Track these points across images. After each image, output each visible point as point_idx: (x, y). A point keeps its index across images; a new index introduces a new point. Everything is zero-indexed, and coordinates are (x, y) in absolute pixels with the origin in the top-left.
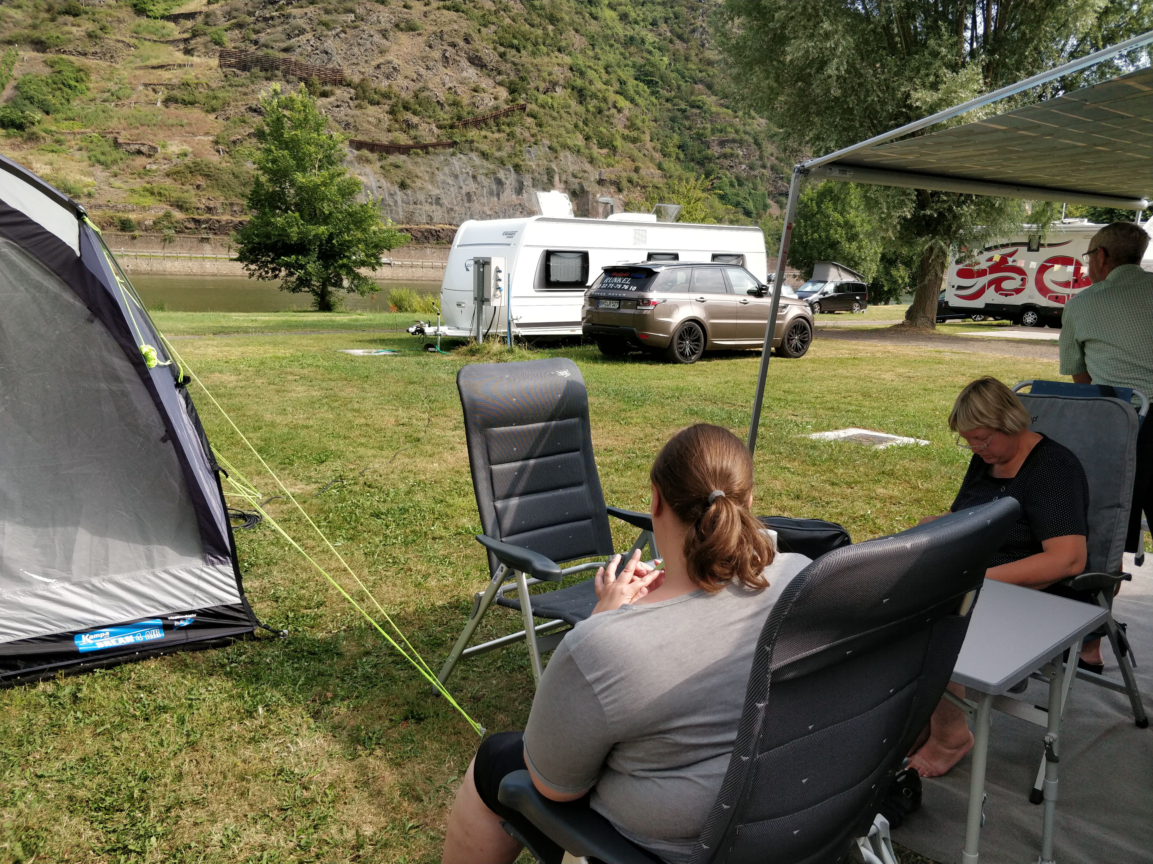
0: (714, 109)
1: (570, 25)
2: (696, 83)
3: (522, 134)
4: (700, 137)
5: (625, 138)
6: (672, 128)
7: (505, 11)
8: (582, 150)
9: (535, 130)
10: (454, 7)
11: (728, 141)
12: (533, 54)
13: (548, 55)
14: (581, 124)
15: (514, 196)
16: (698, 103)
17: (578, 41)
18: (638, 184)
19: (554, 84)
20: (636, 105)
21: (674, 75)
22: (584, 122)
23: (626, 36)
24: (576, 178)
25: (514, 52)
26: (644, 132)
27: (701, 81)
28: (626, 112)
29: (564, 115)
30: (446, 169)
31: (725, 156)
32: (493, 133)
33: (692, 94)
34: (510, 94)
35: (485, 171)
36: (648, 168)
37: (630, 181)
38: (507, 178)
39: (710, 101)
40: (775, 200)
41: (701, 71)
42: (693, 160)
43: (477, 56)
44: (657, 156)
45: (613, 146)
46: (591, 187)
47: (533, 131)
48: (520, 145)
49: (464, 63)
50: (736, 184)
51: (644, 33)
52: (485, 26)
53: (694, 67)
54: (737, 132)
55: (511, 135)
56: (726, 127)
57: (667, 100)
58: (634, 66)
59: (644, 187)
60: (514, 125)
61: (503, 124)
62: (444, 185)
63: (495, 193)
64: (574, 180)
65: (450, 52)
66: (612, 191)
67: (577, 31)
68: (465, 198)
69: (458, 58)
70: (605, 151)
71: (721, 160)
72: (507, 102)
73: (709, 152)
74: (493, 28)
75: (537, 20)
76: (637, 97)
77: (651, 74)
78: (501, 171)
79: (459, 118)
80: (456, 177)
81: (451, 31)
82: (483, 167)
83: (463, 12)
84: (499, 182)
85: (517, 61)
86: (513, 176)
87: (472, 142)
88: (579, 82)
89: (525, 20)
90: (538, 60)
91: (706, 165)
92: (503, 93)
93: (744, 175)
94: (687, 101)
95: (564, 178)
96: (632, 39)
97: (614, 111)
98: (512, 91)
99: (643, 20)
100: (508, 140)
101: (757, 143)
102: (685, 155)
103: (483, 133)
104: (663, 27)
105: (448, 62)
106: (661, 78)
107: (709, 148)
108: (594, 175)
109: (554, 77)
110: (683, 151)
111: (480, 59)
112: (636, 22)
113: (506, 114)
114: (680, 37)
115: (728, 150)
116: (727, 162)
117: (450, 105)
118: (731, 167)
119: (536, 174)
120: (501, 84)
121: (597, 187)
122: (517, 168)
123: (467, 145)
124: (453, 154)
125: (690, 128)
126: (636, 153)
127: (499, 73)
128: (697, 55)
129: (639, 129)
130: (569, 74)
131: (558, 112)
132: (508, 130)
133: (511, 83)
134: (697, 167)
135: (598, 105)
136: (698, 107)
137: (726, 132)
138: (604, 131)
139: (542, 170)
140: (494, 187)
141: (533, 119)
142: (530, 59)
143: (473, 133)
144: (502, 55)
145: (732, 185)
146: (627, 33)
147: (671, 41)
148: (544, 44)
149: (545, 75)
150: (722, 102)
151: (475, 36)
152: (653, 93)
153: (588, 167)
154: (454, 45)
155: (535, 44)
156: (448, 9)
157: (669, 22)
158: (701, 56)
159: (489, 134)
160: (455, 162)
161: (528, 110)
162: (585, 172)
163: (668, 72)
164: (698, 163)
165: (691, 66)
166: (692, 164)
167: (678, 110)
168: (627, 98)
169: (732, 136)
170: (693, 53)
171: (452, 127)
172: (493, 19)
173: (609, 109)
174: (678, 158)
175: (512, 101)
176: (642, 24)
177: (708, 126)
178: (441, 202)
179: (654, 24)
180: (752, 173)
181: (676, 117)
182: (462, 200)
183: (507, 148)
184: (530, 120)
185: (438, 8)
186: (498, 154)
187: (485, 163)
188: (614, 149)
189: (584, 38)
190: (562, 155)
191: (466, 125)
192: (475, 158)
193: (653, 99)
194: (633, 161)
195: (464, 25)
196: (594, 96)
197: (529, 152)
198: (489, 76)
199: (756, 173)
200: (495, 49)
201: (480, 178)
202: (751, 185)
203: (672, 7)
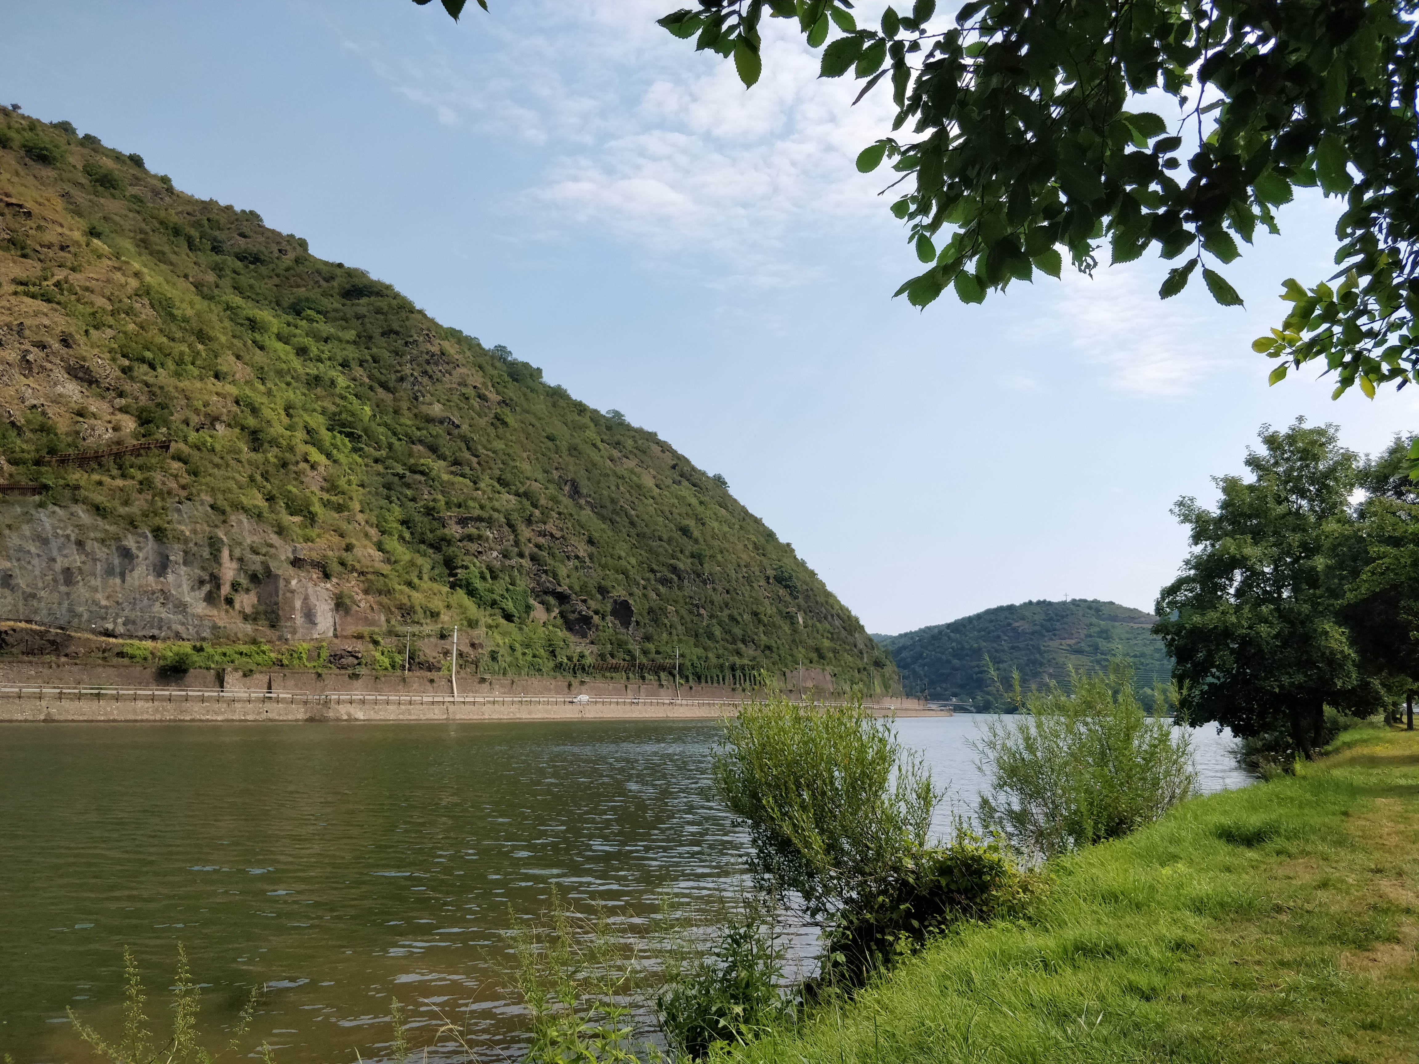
0: (445, 477)
1: (229, 348)
2: (413, 443)
3: (164, 483)
4: (429, 512)
5: (326, 504)
6: (388, 498)
7: (128, 314)
8: (265, 515)
9: (186, 479)
10: (42, 295)
11: (471, 519)
12: (178, 375)
13: (202, 379)
14: (259, 478)
15: (151, 578)
16: (421, 468)
17: (241, 371)
18: (353, 569)
19: (214, 419)
20: (335, 461)
21: (381, 429)
22: (262, 476)
23: (308, 374)
24: (258, 554)
25: (145, 368)
26: (351, 499)
27: (421, 442)
28: (321, 469)
29: (232, 463)
30: (26, 530)
31: (470, 538)
32: (113, 478)
33: (411, 455)
34: (142, 425)
35: (99, 535)
36: (365, 547)
37: (343, 564)
38: (139, 549)
39: (438, 467)
40: (538, 600)
41: (418, 429)
42: (423, 542)
43: (83, 367)
44: (373, 532)
45: (310, 512)
46: (282, 569)
47: (183, 481)
48: (163, 499)
49: (59, 374)
50: (488, 576)
51: (333, 373)
52: (96, 328)
53: (409, 422)
54: (482, 507)
55: (146, 484)
56: (465, 501)
57: (376, 461)
58: (323, 412)
59: (362, 573)
60: (150, 469)
61: (131, 467)
62: (21, 555)
63: (117, 570)
64: (254, 557)
65: (34, 355)
66: (315, 576)
67: (238, 357)
68: (61, 578)
69: (49, 366)
70: (297, 519)
71: (465, 543)
72: (135, 435)
73: (446, 531)
74: (110, 333)
75: (179, 335)
76: (335, 452)
77: (351, 425)
78: (130, 536)
79: (52, 451)
80: (45, 542)
81: (37, 326)
82: (96, 528)
83: (59, 303)
84: (126, 554)
85: (151, 380)
86: (151, 544)
87: (77, 487)
88: (251, 422)
89: (161, 330)
90: (184, 384)
91: (444, 548)
92: (129, 424)
93: (497, 564)
94: (405, 464)
95: (237, 553)
96: (317, 378)
97: (303, 465)
98: (144, 420)
99: (330, 359)
100: (140, 491)
101: (510, 525)
102: (412, 534)
103: (96, 477)
104: (358, 372)
105: (30, 370)
106: (366, 431)
107: (444, 526)
108: (285, 553)
109: (212, 409)
110: (408, 528)
111: (87, 371)
112: (320, 360)
113: (136, 452)
114: (384, 385)
115: (471, 530)
116: (473, 547)
117: (34, 431)
118: (480, 553)
119: (191, 545)
120: (123, 410)
121: (291, 571)
122: (159, 533)
123: (67, 492)
124: (41, 505)
125: (413, 500)
126: (344, 526)
127: (121, 395)
128: (409, 409)
129: (343, 493)
130: (235, 408)
131: (222, 458)
132: (139, 475)
133: (142, 410)
134: (431, 551)
135: (280, 454)
136: (422, 473)
137: (467, 507)
138: (294, 490)
139: (199, 538)
140: (116, 561)
141: (181, 464)
142: (173, 381)
143: (76, 476)
144: (124, 370)
145: (483, 578)
146: (308, 370)
147: (371, 388)
148: (193, 364)
149: (199, 404)
150: (453, 469)
151: (81, 339)
152: (355, 450)
153: (274, 539)
154: (42, 346)
155: (180, 362)
156: (33, 296)
157: (365, 364)
158: (416, 411)
159: (106, 479)
160: (44, 518)
161: (172, 450)
162: (271, 546)
163: (373, 425)
164: (431, 546)
165: (403, 420)
166: (423, 547)
167: (394, 475)
168: (321, 450)
169: (477, 512)
170: (404, 405)
171: (38, 463)
172: (111, 320)
173: (297, 463)
174: (401, 538)
175: (144, 436)
176: (328, 363)
177: (440, 497)
178: (13, 582)
179: (345, 365)
180: (507, 562)
181: (393, 483)
182: (55, 580)
183: (139, 504)
184: (176, 465)
185: (15, 293)
186: (122, 510)
187: (100, 522)
188: (311, 518)
189: (249, 369)
190: (233, 518)
191: (63, 461)
192: (81, 513)
193: (356, 457)
194: (342, 536)
195: (60, 322)
196: (274, 442)
197: (179, 511)
198: (103, 398)
199: (513, 562)
200: (114, 360)
201: (89, 545)
202: (507, 578)
203: (368, 348)
